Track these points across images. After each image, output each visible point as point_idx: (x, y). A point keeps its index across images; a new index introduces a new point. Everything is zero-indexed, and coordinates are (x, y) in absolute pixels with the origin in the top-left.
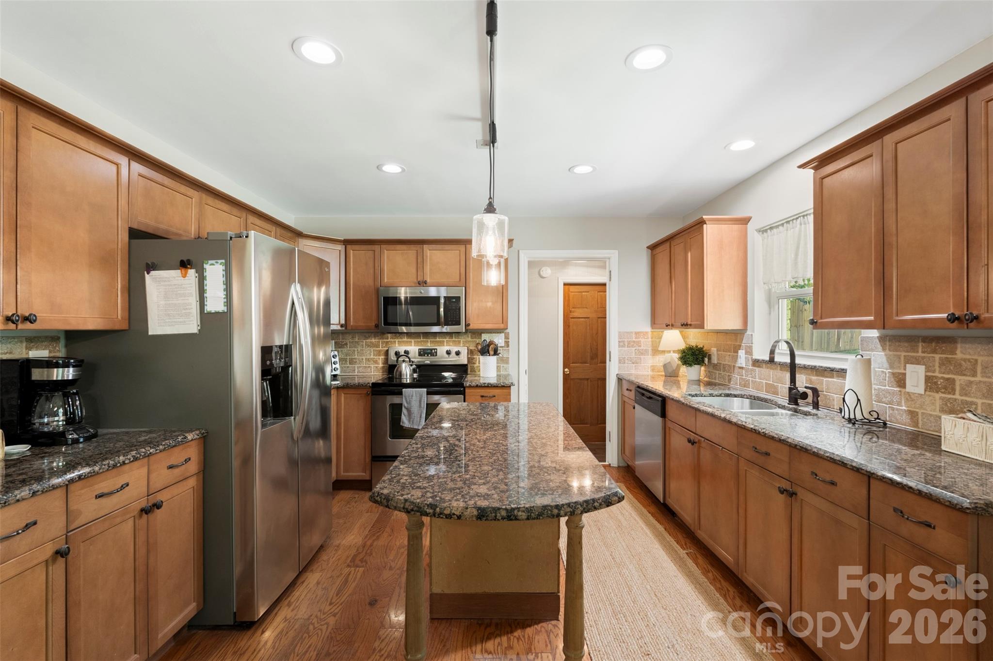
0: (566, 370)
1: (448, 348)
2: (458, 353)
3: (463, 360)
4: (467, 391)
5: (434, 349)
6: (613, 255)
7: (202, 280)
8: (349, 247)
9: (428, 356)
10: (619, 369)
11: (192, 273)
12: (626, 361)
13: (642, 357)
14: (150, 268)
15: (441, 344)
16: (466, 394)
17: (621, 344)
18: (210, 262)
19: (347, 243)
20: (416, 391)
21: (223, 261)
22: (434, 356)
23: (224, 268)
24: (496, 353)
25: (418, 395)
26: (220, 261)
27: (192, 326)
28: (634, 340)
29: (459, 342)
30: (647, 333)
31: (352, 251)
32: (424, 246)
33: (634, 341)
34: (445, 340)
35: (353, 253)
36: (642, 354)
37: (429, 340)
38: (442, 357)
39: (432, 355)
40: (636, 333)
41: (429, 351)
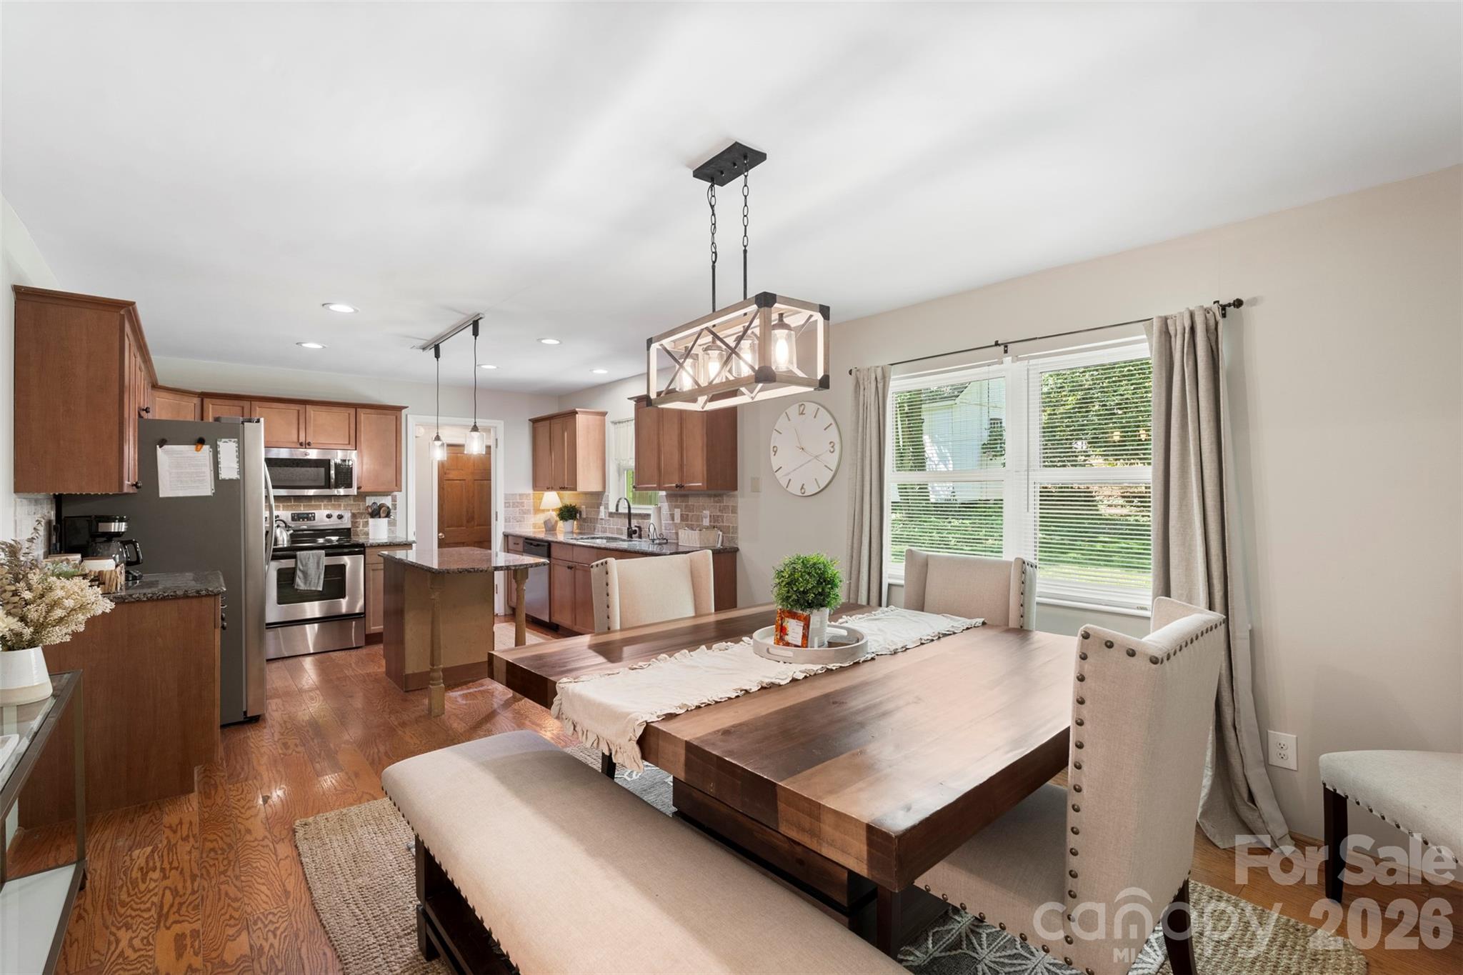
0: (440, 534)
1: (328, 512)
2: (340, 517)
3: (346, 523)
4: (367, 550)
5: (312, 513)
6: (500, 425)
7: (216, 454)
8: (206, 401)
9: (303, 520)
10: (505, 527)
11: (206, 448)
12: (512, 520)
13: (525, 516)
14: (162, 443)
15: (319, 507)
16: (367, 554)
17: (507, 505)
18: (223, 440)
19: (204, 396)
20: (312, 554)
21: (236, 440)
22: (311, 520)
23: (237, 445)
24: (388, 515)
25: (315, 557)
26: (233, 440)
27: (207, 490)
28: (518, 501)
29: (340, 505)
30: (529, 494)
31: (211, 406)
32: (307, 406)
33: (518, 503)
34: (322, 504)
35: (213, 409)
36: (525, 513)
37: (302, 504)
38: (322, 521)
39: (309, 519)
40: (520, 495)
41: (305, 516)
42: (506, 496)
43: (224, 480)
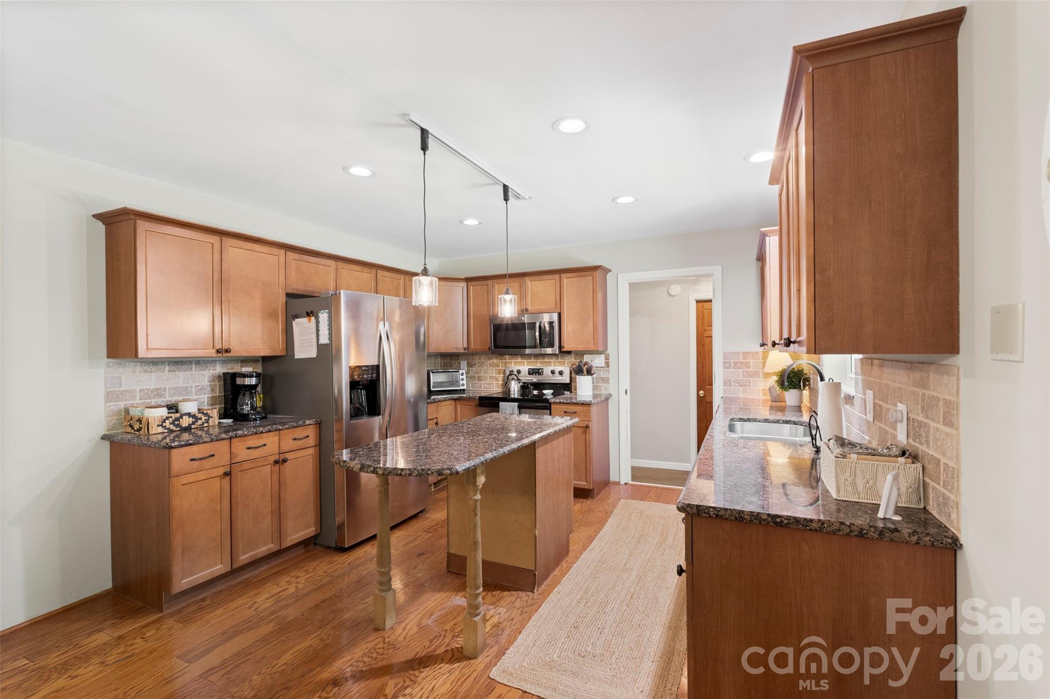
0: (701, 392)
1: (552, 368)
2: (561, 373)
3: (565, 379)
4: (553, 406)
5: (541, 369)
6: (717, 270)
7: (318, 323)
8: (469, 283)
9: (536, 375)
10: (725, 391)
11: (313, 318)
12: (733, 384)
13: (751, 379)
14: (296, 317)
15: (549, 364)
16: (552, 409)
17: (727, 365)
18: (322, 312)
19: (468, 280)
20: (509, 405)
21: (328, 311)
22: (540, 375)
23: (328, 315)
24: (589, 372)
25: (511, 408)
26: (326, 311)
27: (313, 353)
28: (741, 360)
29: (564, 362)
30: (757, 353)
31: (471, 287)
32: (526, 278)
33: (741, 363)
34: (552, 361)
35: (473, 288)
36: (751, 376)
37: (539, 361)
38: (548, 376)
39: (539, 374)
40: (744, 354)
41: (536, 371)
42: (726, 355)
43: (321, 345)
